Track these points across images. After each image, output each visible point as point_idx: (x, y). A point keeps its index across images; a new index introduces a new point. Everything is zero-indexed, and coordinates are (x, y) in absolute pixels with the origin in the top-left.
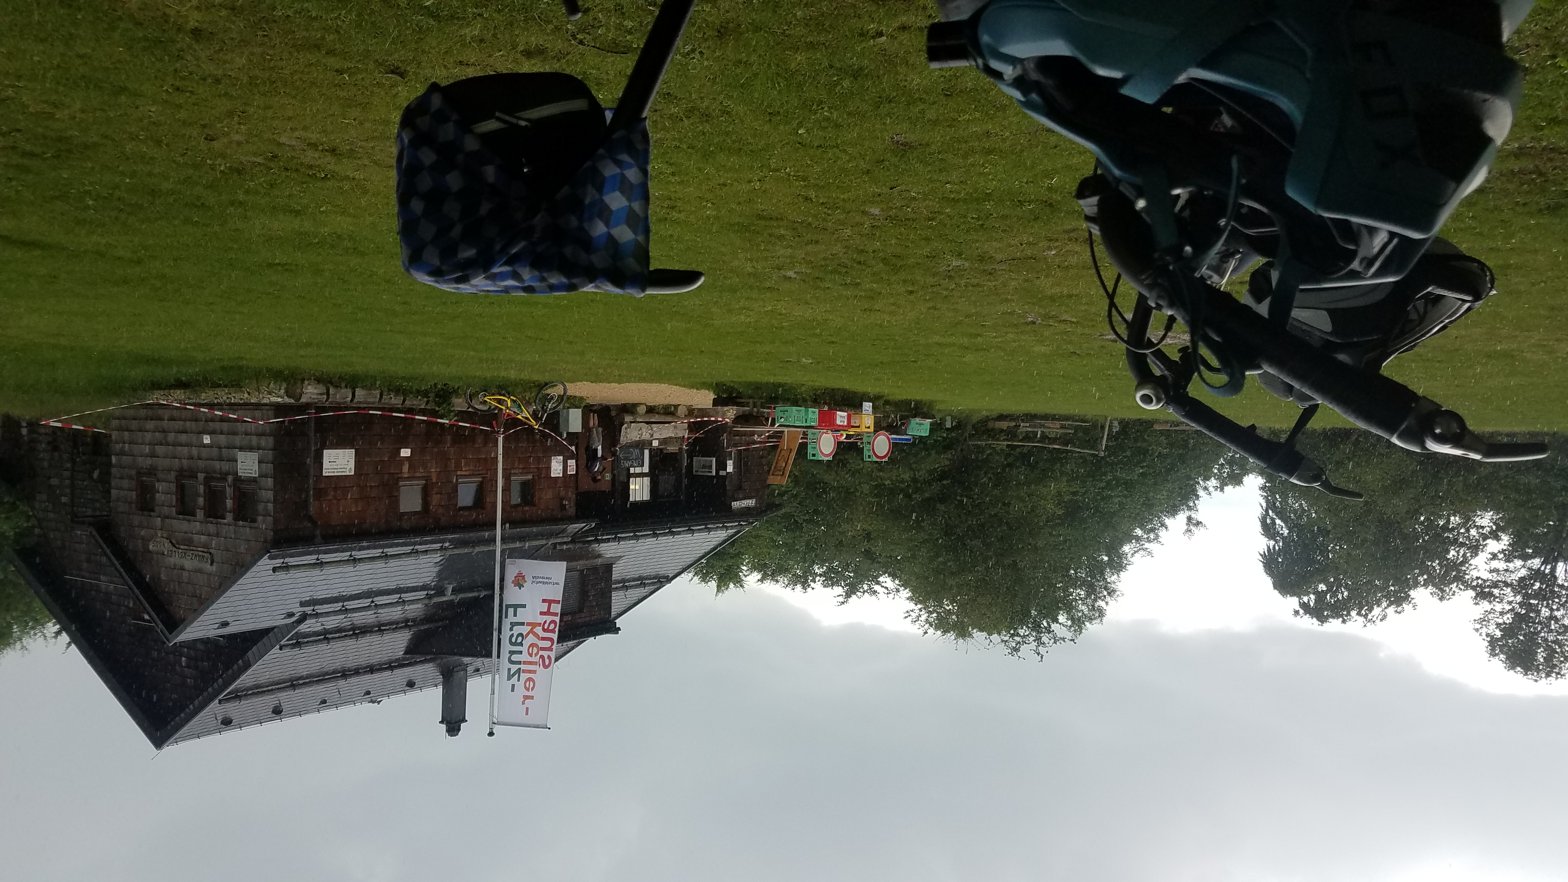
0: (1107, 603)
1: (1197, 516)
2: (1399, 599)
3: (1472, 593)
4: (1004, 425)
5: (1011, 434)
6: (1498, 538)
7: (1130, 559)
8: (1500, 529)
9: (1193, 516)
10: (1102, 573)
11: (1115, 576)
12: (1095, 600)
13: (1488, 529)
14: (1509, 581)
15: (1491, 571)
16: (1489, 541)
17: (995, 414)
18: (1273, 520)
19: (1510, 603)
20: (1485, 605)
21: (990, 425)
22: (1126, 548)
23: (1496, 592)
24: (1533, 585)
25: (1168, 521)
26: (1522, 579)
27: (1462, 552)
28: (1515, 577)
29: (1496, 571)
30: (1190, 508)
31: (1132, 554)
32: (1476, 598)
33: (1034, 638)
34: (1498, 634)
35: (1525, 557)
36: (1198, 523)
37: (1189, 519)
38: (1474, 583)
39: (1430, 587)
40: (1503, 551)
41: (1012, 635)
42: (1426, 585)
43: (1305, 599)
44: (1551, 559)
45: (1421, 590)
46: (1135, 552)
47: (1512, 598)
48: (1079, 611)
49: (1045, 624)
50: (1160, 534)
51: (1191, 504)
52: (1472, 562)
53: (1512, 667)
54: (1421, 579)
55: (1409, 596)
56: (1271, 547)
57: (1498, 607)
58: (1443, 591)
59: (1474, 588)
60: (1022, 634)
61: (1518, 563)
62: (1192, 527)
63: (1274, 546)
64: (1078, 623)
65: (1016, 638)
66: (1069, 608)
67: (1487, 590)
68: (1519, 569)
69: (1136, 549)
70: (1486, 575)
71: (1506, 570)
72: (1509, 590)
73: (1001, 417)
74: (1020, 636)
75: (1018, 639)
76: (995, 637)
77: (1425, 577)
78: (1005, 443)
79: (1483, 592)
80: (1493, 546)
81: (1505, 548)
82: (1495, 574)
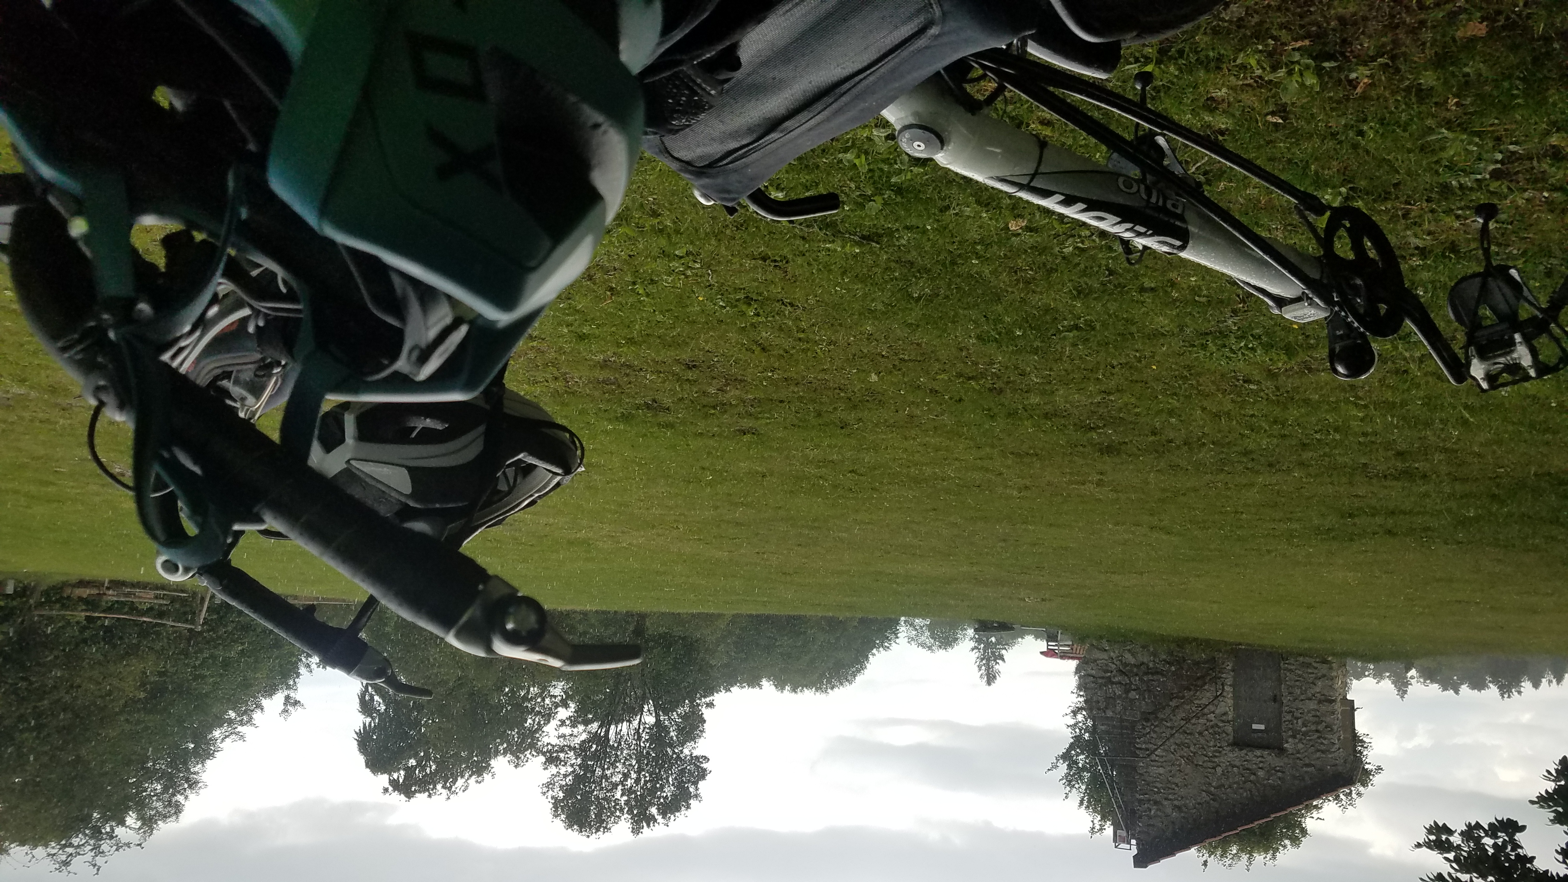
0: (186, 798)
1: (294, 695)
2: (480, 769)
3: (542, 759)
4: (85, 592)
5: (91, 603)
6: (566, 706)
7: (220, 745)
8: (569, 697)
9: (292, 695)
10: (185, 763)
11: (200, 766)
12: (174, 795)
13: (560, 698)
14: (572, 745)
15: (559, 737)
16: (560, 709)
17: (74, 579)
18: (372, 696)
19: (572, 765)
20: (553, 770)
21: (67, 592)
22: (217, 733)
23: (562, 755)
24: (591, 747)
25: (265, 702)
26: (583, 742)
27: (537, 720)
28: (578, 741)
29: (563, 736)
30: (288, 687)
31: (223, 739)
32: (545, 763)
33: (91, 848)
34: (561, 795)
35: (586, 723)
36: (296, 703)
37: (287, 698)
38: (545, 750)
39: (508, 755)
40: (570, 718)
41: (65, 846)
42: (505, 754)
43: (395, 776)
44: (606, 723)
45: (500, 758)
46: (226, 737)
47: (574, 761)
48: (152, 809)
49: (108, 829)
50: (254, 716)
51: (291, 683)
52: (545, 729)
53: (570, 826)
54: (501, 748)
55: (490, 765)
56: (367, 724)
57: (563, 770)
58: (518, 758)
59: (544, 754)
60: (76, 844)
61: (581, 728)
62: (290, 708)
63: (370, 723)
64: (148, 823)
65: (67, 849)
66: (141, 806)
67: (555, 755)
68: (581, 734)
69: (227, 734)
70: (554, 741)
71: (571, 735)
72: (572, 753)
73: (83, 583)
74: (73, 846)
75: (70, 850)
76: (40, 851)
77: (505, 745)
78: (83, 614)
79: (552, 758)
80: (563, 713)
81: (572, 714)
82: (562, 739)
